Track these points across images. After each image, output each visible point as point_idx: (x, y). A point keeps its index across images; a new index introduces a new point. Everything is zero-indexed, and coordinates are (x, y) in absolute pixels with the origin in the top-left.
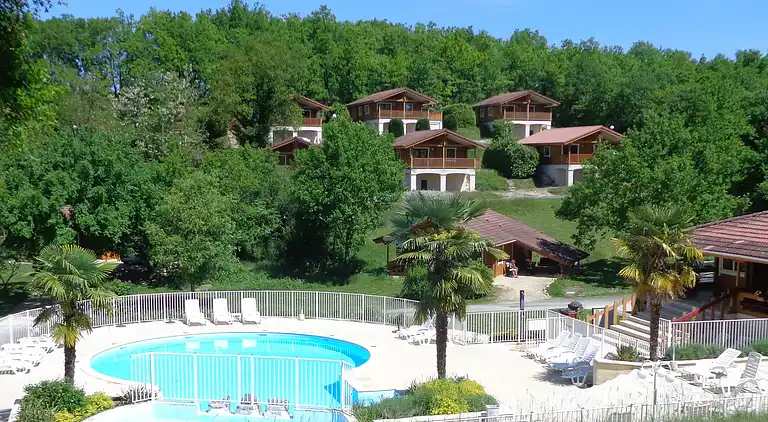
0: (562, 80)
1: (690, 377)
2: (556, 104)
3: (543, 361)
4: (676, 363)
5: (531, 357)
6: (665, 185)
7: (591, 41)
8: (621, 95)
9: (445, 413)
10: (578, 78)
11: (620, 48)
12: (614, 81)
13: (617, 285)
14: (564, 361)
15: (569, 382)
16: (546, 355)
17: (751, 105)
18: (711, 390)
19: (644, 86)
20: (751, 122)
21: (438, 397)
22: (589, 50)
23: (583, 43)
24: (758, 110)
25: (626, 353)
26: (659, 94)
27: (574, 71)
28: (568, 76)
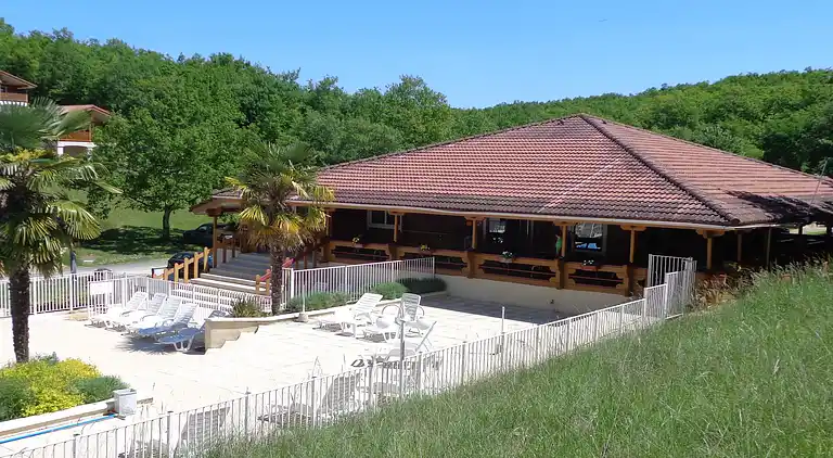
0: (36, 64)
1: (334, 328)
2: (31, 86)
3: (120, 329)
4: (306, 314)
5: (100, 325)
6: (188, 153)
7: (64, 30)
8: (104, 82)
9: (49, 410)
10: (54, 64)
11: (96, 40)
12: (95, 70)
13: (139, 251)
14: (152, 326)
15: (170, 349)
16: (123, 321)
17: (239, 95)
18: (366, 338)
19: (128, 74)
20: (241, 110)
21: (35, 389)
22: (64, 39)
23: (56, 32)
24: (246, 101)
25: (240, 309)
26: (143, 82)
27: (49, 56)
28: (44, 60)
